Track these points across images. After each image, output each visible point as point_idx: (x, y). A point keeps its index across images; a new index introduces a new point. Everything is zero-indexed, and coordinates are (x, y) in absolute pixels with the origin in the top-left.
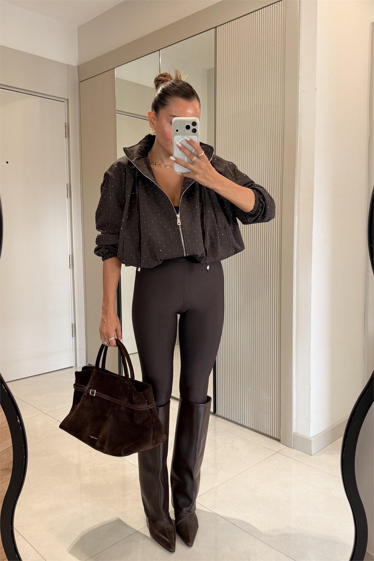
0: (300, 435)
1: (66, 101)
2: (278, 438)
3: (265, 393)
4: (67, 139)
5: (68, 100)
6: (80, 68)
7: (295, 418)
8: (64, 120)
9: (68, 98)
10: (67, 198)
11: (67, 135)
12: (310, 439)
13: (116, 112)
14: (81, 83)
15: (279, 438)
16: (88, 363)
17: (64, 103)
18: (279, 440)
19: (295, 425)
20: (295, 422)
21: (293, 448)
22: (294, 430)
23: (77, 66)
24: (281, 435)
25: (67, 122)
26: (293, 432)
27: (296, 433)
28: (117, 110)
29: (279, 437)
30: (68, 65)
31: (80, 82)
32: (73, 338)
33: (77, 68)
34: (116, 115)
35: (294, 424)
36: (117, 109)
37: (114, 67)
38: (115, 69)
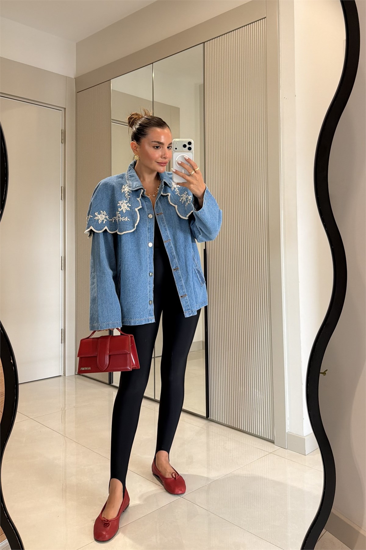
0: (294, 434)
1: (63, 110)
3: (258, 392)
4: (63, 144)
5: (65, 109)
7: (288, 417)
8: (61, 127)
9: (65, 107)
10: (61, 200)
11: (64, 141)
12: (304, 438)
13: (110, 120)
14: (78, 94)
15: (273, 440)
17: (61, 111)
18: (273, 442)
19: (288, 424)
21: (287, 449)
22: (288, 429)
23: (75, 78)
24: (275, 435)
25: (63, 128)
27: (289, 432)
28: (112, 120)
29: (273, 438)
30: (66, 77)
31: (77, 92)
32: (62, 345)
33: (75, 80)
34: (111, 124)
35: (288, 422)
36: (112, 118)
37: (110, 79)
38: (111, 80)
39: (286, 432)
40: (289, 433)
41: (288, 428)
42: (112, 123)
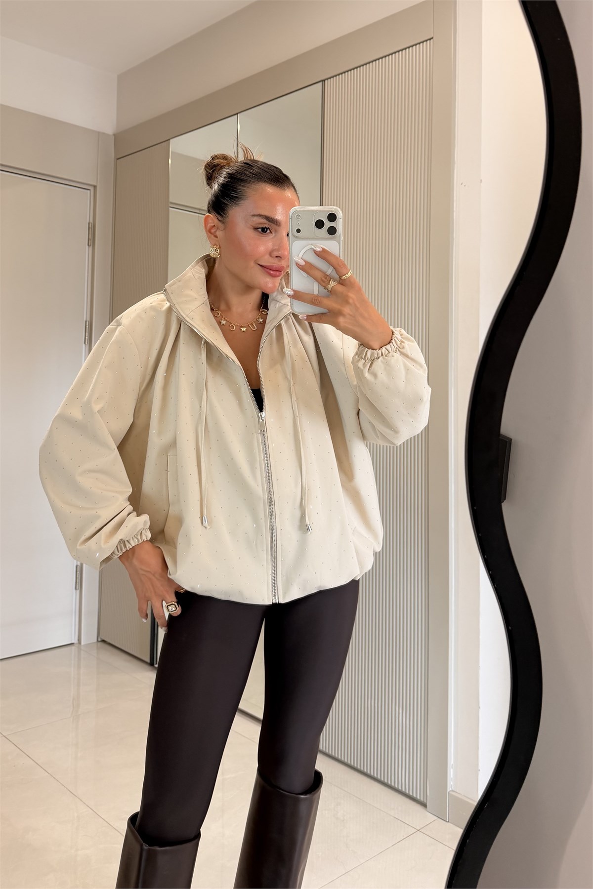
0: (460, 796)
1: (92, 189)
2: (422, 799)
4: (91, 248)
5: (95, 187)
6: (119, 138)
7: (452, 763)
8: (88, 218)
9: (95, 184)
10: (84, 345)
11: (92, 242)
13: (169, 205)
14: (118, 161)
15: (425, 801)
16: (101, 638)
17: (89, 191)
18: (424, 805)
19: (452, 776)
20: (452, 770)
21: (448, 822)
22: (451, 785)
23: (114, 135)
24: (428, 794)
25: (91, 221)
26: (449, 789)
27: (454, 792)
28: (171, 203)
29: (425, 798)
30: (99, 133)
31: (118, 159)
32: (76, 593)
33: (113, 138)
34: (168, 210)
35: (451, 773)
36: (171, 200)
37: (168, 139)
38: (171, 141)
39: (448, 791)
40: (451, 793)
41: (452, 783)
42: (171, 209)
